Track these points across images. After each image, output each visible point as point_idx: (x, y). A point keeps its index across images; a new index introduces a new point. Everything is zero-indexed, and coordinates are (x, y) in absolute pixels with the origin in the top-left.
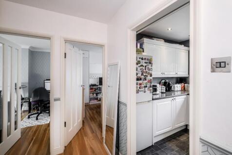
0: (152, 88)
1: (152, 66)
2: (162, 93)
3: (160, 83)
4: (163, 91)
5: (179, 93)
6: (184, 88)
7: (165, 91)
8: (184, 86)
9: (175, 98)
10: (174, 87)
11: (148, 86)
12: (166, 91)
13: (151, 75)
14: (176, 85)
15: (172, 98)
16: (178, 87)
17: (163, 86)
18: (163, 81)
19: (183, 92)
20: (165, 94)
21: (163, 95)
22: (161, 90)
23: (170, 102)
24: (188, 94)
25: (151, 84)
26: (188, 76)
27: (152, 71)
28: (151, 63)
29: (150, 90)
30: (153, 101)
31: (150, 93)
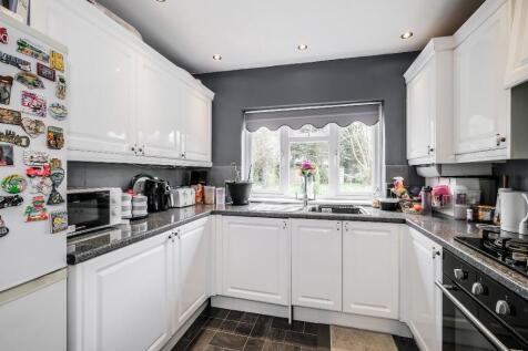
0: (63, 208)
1: (61, 92)
3: (128, 188)
5: (190, 212)
6: (203, 197)
7: (145, 212)
8: (203, 192)
9: (175, 230)
10: (177, 197)
11: (28, 196)
12: (151, 209)
13: (56, 140)
14: (181, 191)
15: (169, 233)
16: (186, 196)
17: (140, 196)
18: (143, 179)
19: (199, 207)
20: (145, 224)
21: (138, 226)
22: (133, 208)
23: (162, 246)
24: (213, 213)
25: (53, 185)
26: (210, 165)
27: (61, 117)
28: (57, 78)
29: (46, 218)
30: (71, 267)
31: (53, 232)
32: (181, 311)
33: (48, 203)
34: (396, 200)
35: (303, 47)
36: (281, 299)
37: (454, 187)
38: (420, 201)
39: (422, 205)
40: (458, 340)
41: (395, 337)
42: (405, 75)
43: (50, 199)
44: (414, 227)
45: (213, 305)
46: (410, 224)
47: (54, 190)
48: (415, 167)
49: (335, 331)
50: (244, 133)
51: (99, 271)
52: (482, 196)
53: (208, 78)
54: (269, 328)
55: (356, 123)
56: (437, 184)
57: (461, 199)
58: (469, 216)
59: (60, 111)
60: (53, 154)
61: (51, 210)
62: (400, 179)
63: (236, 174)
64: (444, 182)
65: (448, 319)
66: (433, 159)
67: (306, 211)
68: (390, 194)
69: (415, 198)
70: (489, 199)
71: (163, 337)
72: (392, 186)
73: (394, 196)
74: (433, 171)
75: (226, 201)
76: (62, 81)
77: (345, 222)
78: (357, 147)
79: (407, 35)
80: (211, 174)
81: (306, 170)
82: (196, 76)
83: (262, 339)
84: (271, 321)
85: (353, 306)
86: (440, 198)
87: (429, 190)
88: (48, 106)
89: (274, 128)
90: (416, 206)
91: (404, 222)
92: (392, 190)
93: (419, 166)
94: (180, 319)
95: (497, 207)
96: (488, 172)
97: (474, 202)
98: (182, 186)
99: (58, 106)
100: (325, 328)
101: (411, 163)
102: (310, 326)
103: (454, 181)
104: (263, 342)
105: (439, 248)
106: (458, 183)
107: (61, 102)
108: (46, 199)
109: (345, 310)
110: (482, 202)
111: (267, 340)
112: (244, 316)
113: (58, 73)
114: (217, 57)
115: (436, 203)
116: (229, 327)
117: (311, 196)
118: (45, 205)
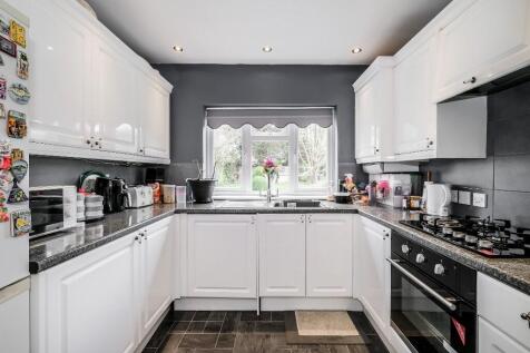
2: (90, 222)
3: (79, 185)
4: (91, 215)
5: (148, 212)
6: (162, 197)
7: (100, 214)
8: (161, 191)
9: (142, 230)
10: (134, 196)
12: (106, 210)
13: (18, 128)
14: (138, 190)
16: (144, 195)
17: (94, 196)
18: (94, 177)
19: (157, 208)
20: (101, 227)
21: (93, 229)
22: (86, 209)
23: (128, 250)
24: (177, 212)
25: (15, 180)
26: (168, 162)
27: (23, 100)
28: (19, 54)
29: (6, 219)
30: (33, 276)
31: (16, 235)
32: (147, 317)
33: (9, 202)
34: (347, 194)
35: (267, 49)
36: (249, 292)
37: (393, 182)
38: (367, 194)
39: (369, 198)
40: (404, 306)
41: (350, 313)
42: (355, 85)
43: (11, 197)
44: (366, 216)
45: (177, 308)
46: (362, 214)
47: (15, 186)
48: (361, 165)
49: (300, 315)
50: (206, 129)
51: (63, 279)
52: (413, 188)
53: (167, 69)
54: (239, 322)
55: (312, 125)
56: (380, 179)
57: (398, 192)
58: (405, 205)
59: (22, 93)
60: (15, 143)
61: (12, 209)
62: (349, 176)
63: (198, 172)
64: (385, 178)
65: (396, 290)
66: (378, 159)
67: (271, 206)
68: (342, 189)
69: (362, 192)
70: (417, 191)
71: (130, 347)
72: (343, 182)
73: (346, 190)
74: (377, 168)
75: (187, 200)
76: (24, 57)
77: (308, 215)
78: (302, 148)
79: (357, 50)
80: (169, 172)
81: (269, 168)
82: (155, 66)
83: (233, 333)
84: (239, 316)
85: (315, 290)
86: (382, 191)
87: (374, 184)
88: (8, 86)
89: (236, 125)
90: (364, 198)
91: (356, 212)
92: (344, 185)
93: (365, 164)
94: (146, 326)
95: (424, 197)
96: (416, 169)
97: (406, 193)
98: (136, 185)
99: (20, 88)
100: (291, 314)
101: (359, 162)
102: (277, 315)
103: (392, 176)
104: (234, 336)
105: (388, 231)
106: (396, 179)
107: (24, 83)
108: (6, 196)
109: (309, 294)
110: (412, 193)
111: (238, 334)
112: (212, 314)
113: (18, 48)
114: (178, 49)
115: (379, 195)
116: (197, 327)
117: (273, 192)
118: (5, 204)
